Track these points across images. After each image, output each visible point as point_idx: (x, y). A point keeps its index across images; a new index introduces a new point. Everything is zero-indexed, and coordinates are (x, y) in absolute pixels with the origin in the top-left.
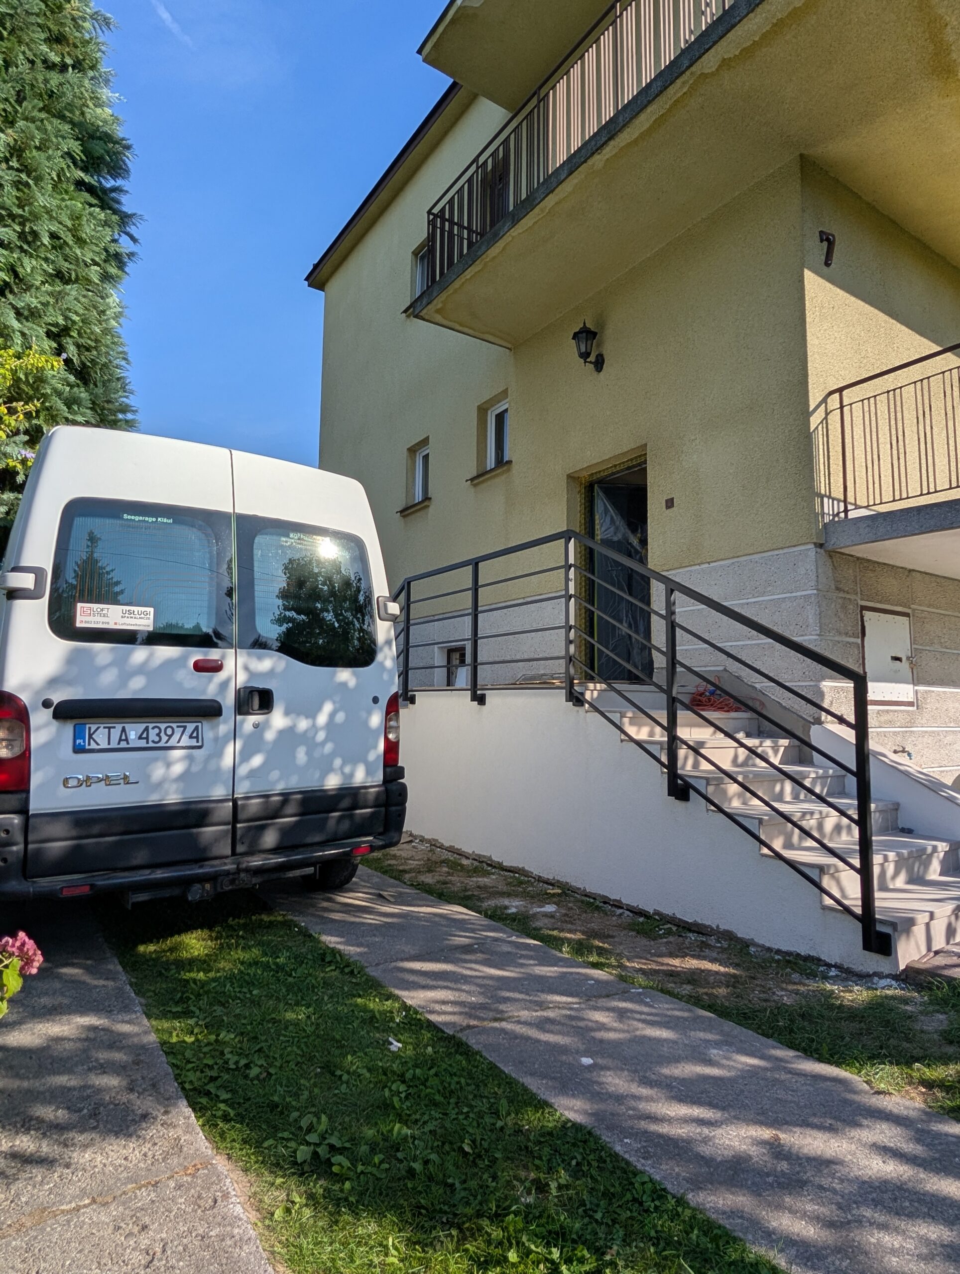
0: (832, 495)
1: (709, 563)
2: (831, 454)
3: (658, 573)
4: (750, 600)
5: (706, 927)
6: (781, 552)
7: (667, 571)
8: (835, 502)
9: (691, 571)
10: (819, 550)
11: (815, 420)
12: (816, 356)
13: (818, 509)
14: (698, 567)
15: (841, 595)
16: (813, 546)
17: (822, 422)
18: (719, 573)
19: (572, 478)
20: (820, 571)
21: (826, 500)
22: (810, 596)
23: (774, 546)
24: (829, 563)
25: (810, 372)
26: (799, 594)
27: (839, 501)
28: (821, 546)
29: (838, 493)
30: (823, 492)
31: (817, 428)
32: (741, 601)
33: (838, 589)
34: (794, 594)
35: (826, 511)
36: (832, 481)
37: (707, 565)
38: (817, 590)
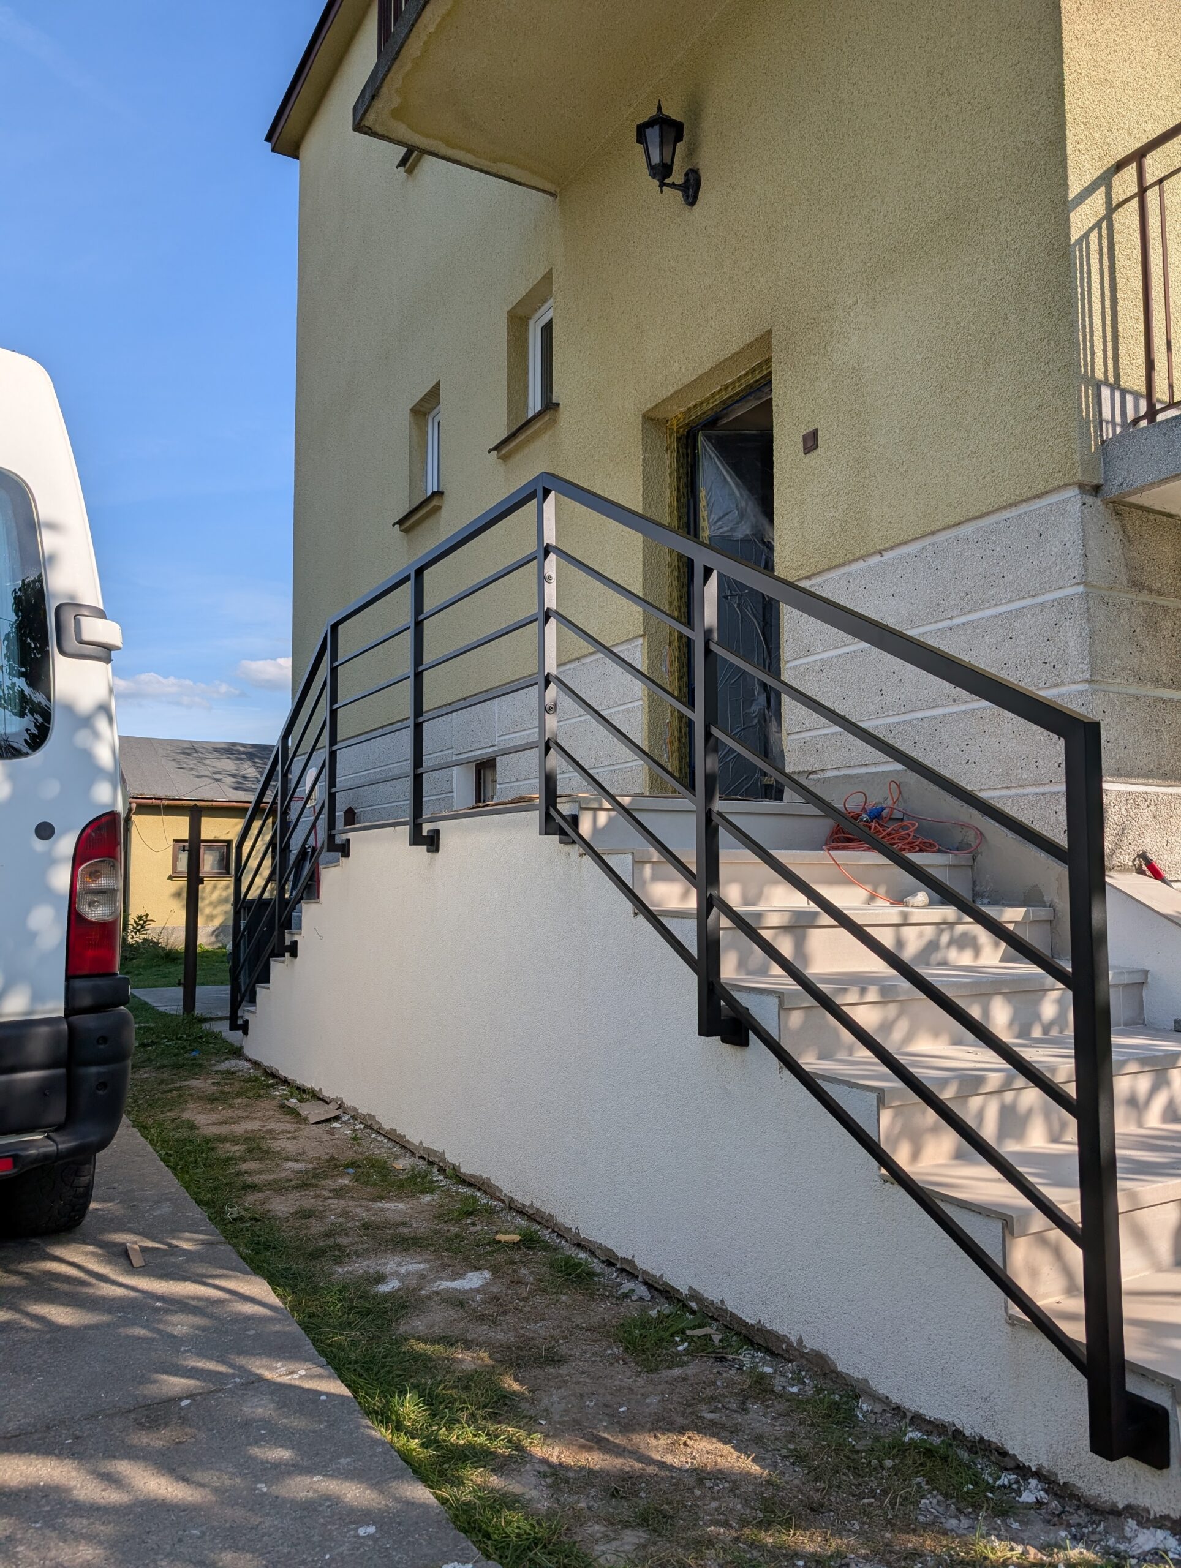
0: (1123, 384)
1: (880, 553)
2: (1119, 295)
3: (792, 585)
4: (956, 621)
5: (780, 1339)
6: (1013, 512)
7: (808, 577)
8: (1130, 399)
9: (849, 574)
10: (1089, 500)
11: (1082, 219)
12: (1084, 83)
13: (1087, 409)
14: (860, 564)
15: (1145, 597)
16: (1076, 491)
17: (1098, 225)
18: (900, 572)
19: (652, 420)
20: (1091, 544)
21: (1106, 392)
22: (1069, 599)
23: (1001, 502)
24: (1114, 527)
25: (1069, 117)
26: (1049, 597)
27: (1137, 396)
28: (1096, 490)
29: (1133, 377)
30: (1099, 375)
31: (1086, 236)
32: (941, 625)
33: (1135, 584)
34: (1040, 599)
35: (1106, 414)
36: (1122, 352)
37: (877, 558)
38: (1085, 584)
